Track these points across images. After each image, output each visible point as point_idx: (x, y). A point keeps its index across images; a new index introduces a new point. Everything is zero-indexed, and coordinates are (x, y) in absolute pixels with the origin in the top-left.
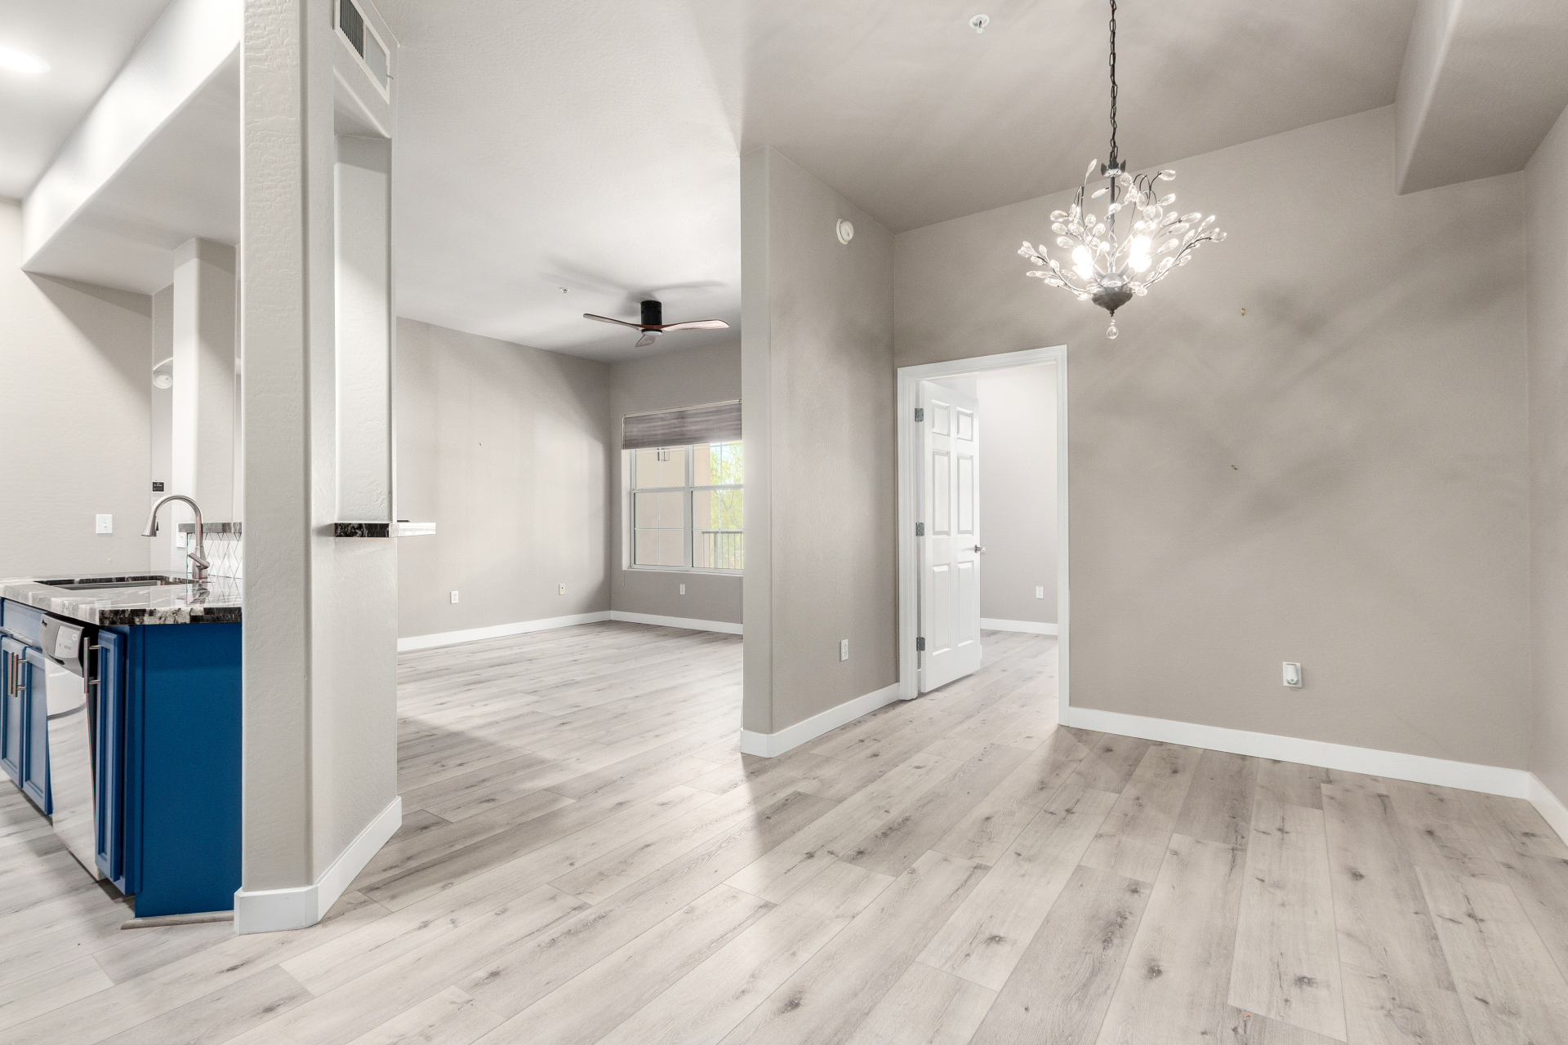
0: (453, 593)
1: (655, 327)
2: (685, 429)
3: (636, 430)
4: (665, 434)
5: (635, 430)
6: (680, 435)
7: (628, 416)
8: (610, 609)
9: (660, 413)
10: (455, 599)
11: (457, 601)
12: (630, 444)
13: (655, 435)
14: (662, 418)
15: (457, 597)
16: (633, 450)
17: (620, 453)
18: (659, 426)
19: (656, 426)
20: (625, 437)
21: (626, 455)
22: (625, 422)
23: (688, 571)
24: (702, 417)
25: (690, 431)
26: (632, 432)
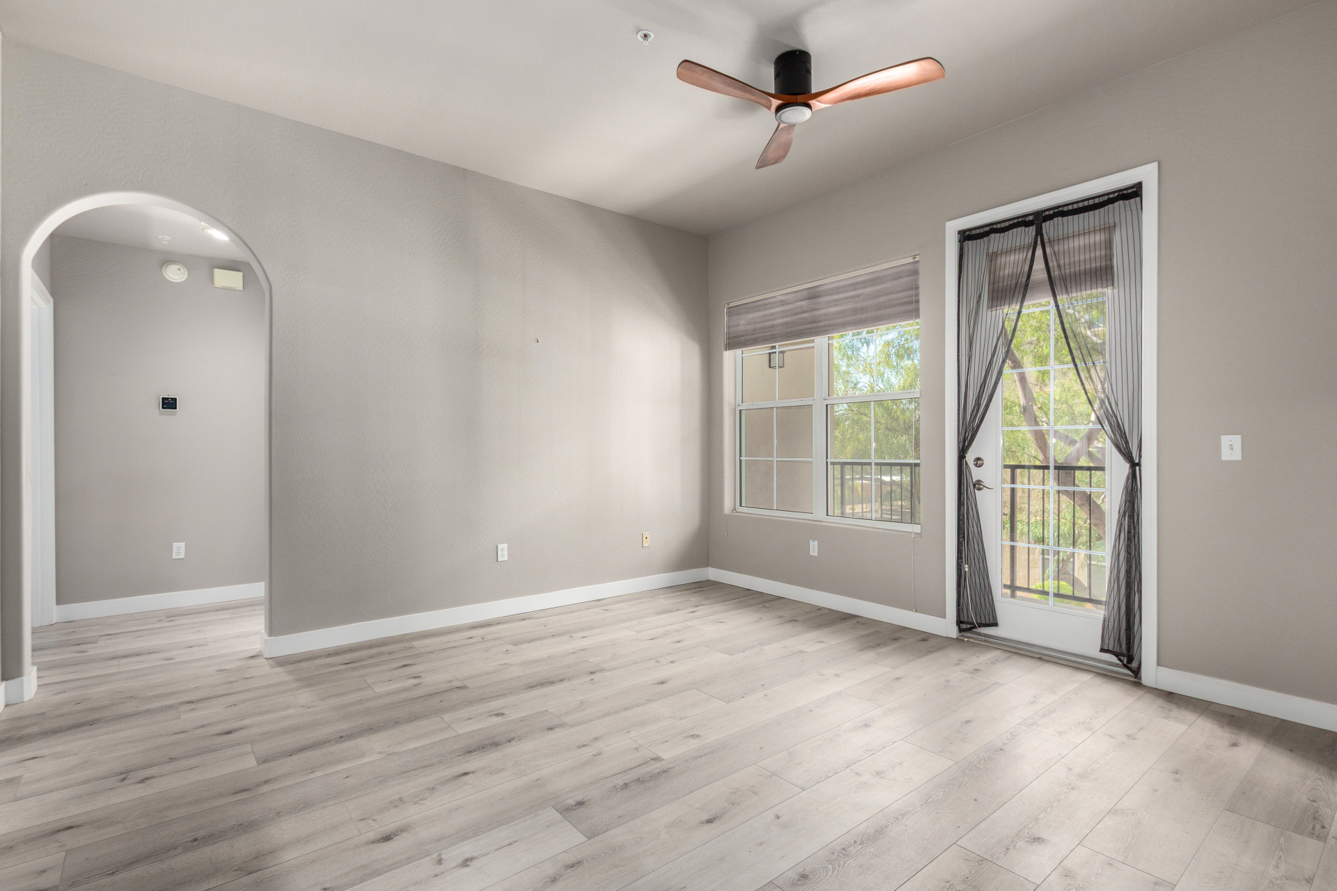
0: (500, 546)
1: (800, 98)
2: (819, 312)
3: (744, 323)
4: (786, 323)
5: (742, 322)
6: (811, 323)
7: (731, 305)
8: (707, 565)
9: (778, 294)
10: (503, 556)
11: (506, 558)
12: (734, 342)
13: (773, 326)
14: (782, 301)
15: (506, 552)
16: (739, 351)
17: (722, 356)
18: (778, 313)
19: (773, 314)
20: (728, 333)
21: (730, 359)
22: (729, 314)
23: (821, 521)
24: (847, 291)
25: (826, 315)
26: (738, 326)
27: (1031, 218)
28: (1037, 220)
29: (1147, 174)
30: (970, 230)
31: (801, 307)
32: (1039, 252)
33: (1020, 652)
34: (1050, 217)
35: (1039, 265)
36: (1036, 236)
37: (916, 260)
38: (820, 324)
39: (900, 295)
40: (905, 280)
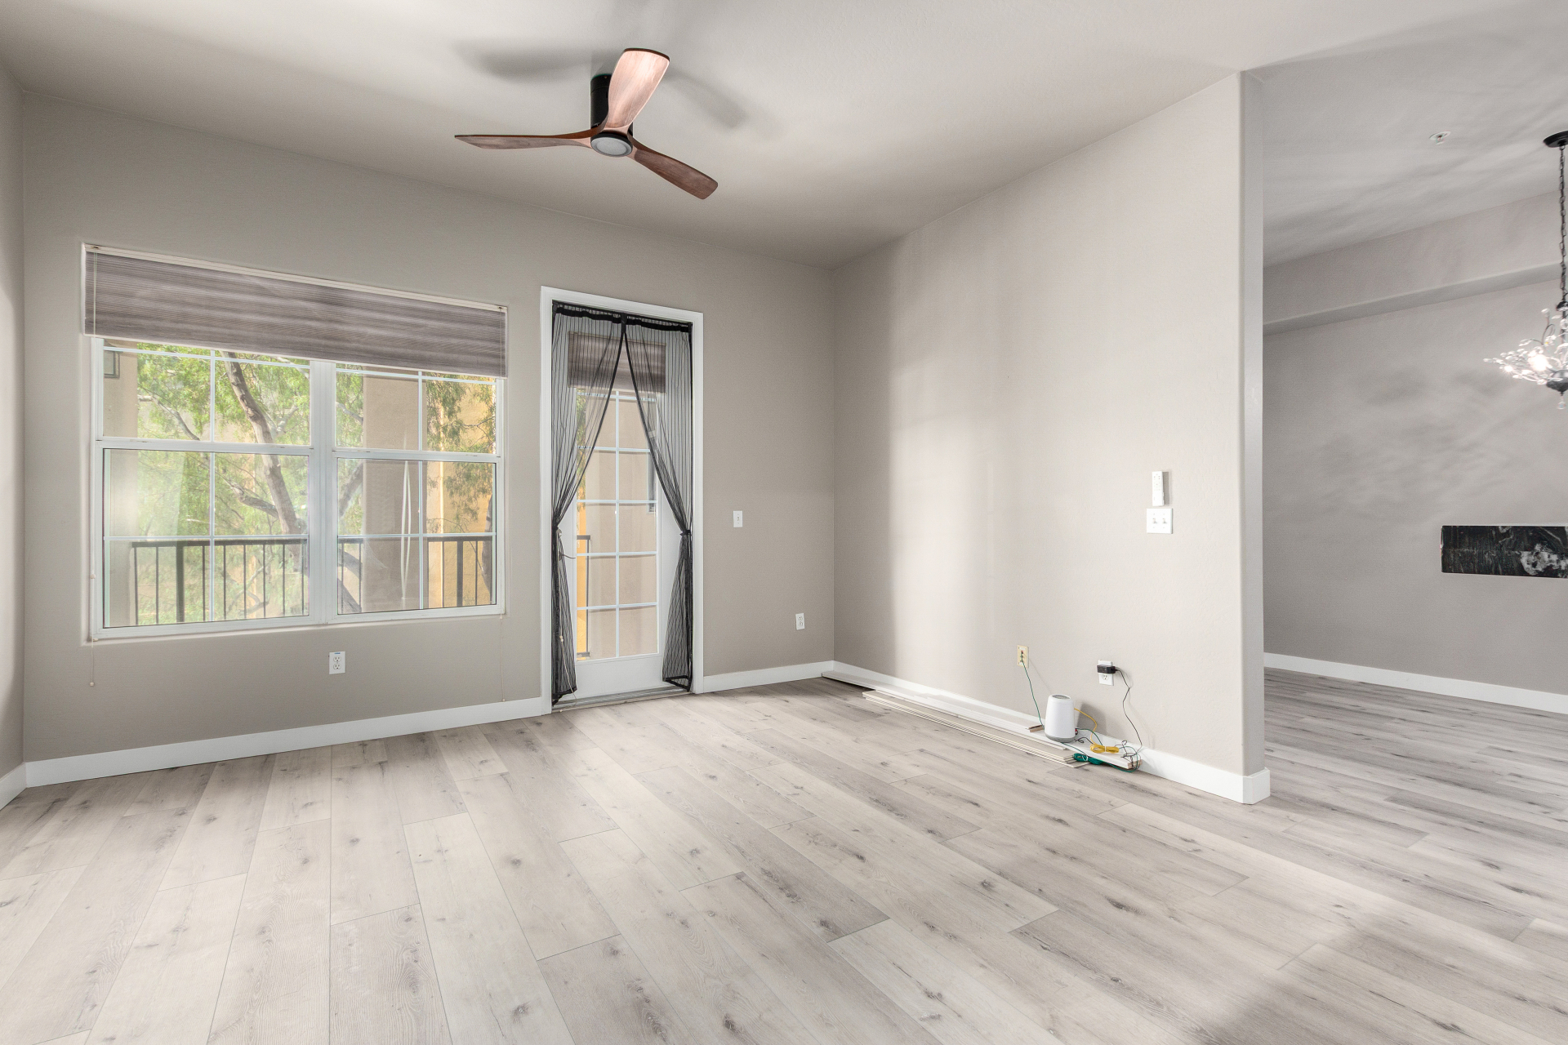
7: (102, 251)
8: (22, 760)
17: (66, 340)
20: (93, 301)
22: (97, 266)
23: (327, 625)
24: (397, 314)
25: (360, 335)
26: (131, 296)
27: (617, 316)
28: (624, 320)
29: (696, 319)
30: (564, 304)
31: (306, 309)
32: (624, 348)
33: (609, 703)
34: (634, 323)
35: (624, 360)
36: (622, 334)
37: (502, 311)
38: (347, 345)
39: (480, 343)
40: (486, 328)
